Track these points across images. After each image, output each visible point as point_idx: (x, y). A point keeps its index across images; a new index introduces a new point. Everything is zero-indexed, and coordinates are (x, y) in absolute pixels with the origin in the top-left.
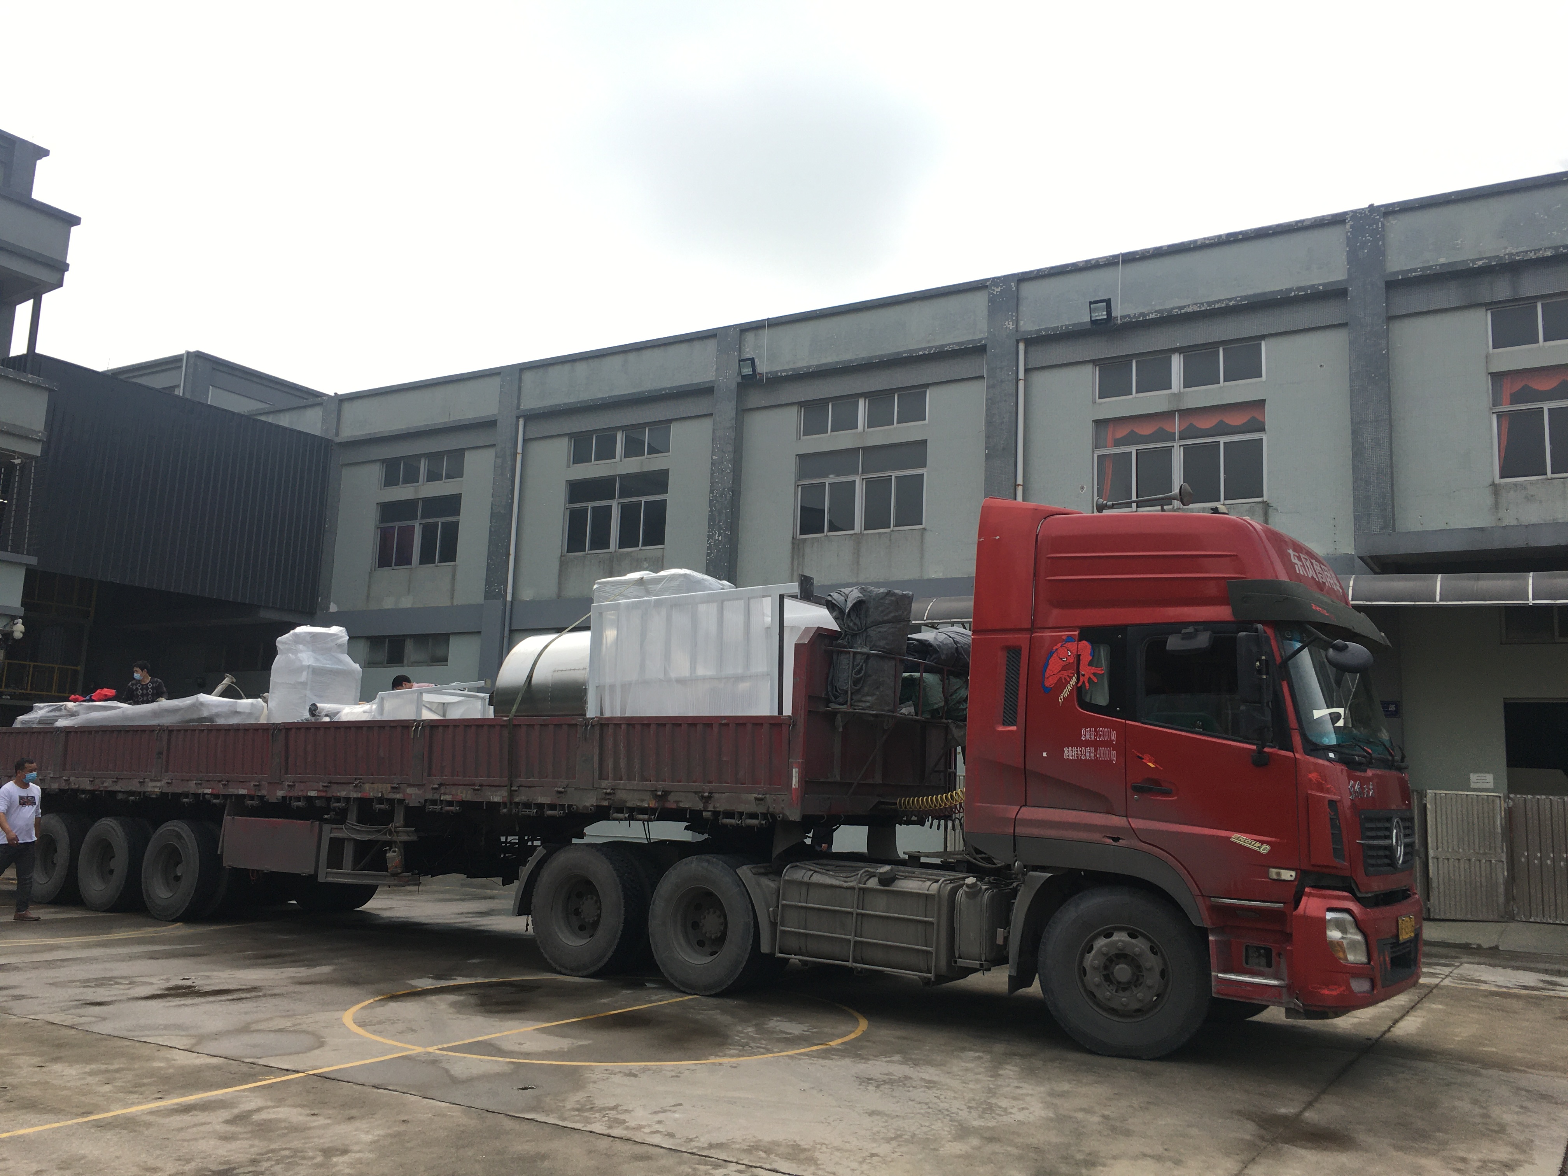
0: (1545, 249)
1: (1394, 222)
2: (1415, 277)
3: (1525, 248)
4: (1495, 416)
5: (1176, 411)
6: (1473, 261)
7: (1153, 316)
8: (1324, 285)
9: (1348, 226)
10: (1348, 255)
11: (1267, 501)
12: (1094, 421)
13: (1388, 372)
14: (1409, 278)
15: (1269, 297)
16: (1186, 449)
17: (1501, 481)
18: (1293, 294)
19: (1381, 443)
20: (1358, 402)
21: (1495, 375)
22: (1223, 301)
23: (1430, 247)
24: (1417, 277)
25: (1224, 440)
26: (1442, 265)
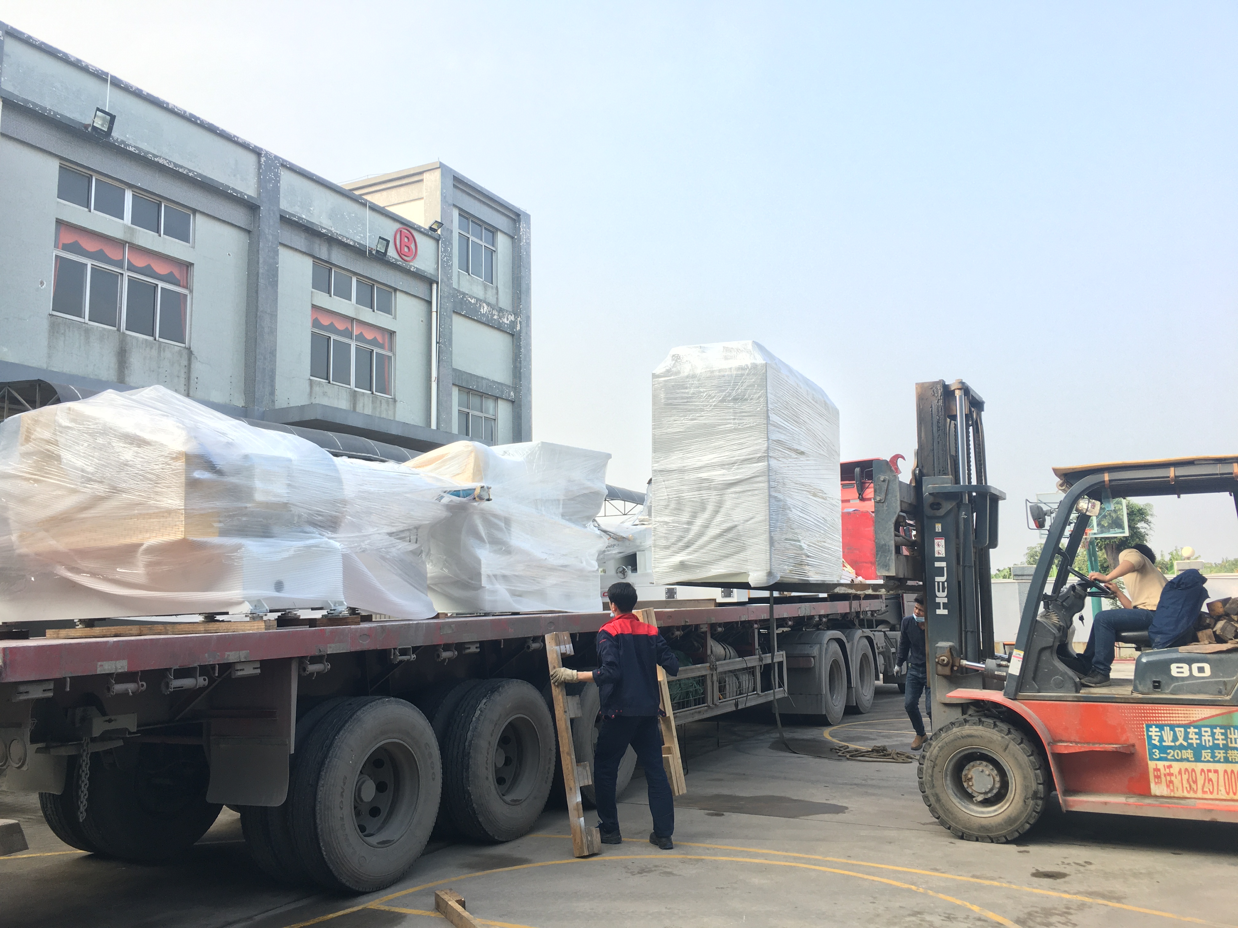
0: (351, 239)
1: (283, 173)
5: (126, 242)
6: (321, 227)
7: (132, 149)
8: (248, 196)
10: (261, 182)
11: (190, 348)
12: (57, 219)
13: (277, 281)
14: (291, 220)
15: (215, 185)
16: (131, 280)
17: (312, 378)
18: (229, 191)
19: (273, 331)
20: (262, 296)
21: (314, 307)
22: (185, 168)
23: (299, 204)
24: (295, 221)
25: (161, 285)
26: (307, 221)
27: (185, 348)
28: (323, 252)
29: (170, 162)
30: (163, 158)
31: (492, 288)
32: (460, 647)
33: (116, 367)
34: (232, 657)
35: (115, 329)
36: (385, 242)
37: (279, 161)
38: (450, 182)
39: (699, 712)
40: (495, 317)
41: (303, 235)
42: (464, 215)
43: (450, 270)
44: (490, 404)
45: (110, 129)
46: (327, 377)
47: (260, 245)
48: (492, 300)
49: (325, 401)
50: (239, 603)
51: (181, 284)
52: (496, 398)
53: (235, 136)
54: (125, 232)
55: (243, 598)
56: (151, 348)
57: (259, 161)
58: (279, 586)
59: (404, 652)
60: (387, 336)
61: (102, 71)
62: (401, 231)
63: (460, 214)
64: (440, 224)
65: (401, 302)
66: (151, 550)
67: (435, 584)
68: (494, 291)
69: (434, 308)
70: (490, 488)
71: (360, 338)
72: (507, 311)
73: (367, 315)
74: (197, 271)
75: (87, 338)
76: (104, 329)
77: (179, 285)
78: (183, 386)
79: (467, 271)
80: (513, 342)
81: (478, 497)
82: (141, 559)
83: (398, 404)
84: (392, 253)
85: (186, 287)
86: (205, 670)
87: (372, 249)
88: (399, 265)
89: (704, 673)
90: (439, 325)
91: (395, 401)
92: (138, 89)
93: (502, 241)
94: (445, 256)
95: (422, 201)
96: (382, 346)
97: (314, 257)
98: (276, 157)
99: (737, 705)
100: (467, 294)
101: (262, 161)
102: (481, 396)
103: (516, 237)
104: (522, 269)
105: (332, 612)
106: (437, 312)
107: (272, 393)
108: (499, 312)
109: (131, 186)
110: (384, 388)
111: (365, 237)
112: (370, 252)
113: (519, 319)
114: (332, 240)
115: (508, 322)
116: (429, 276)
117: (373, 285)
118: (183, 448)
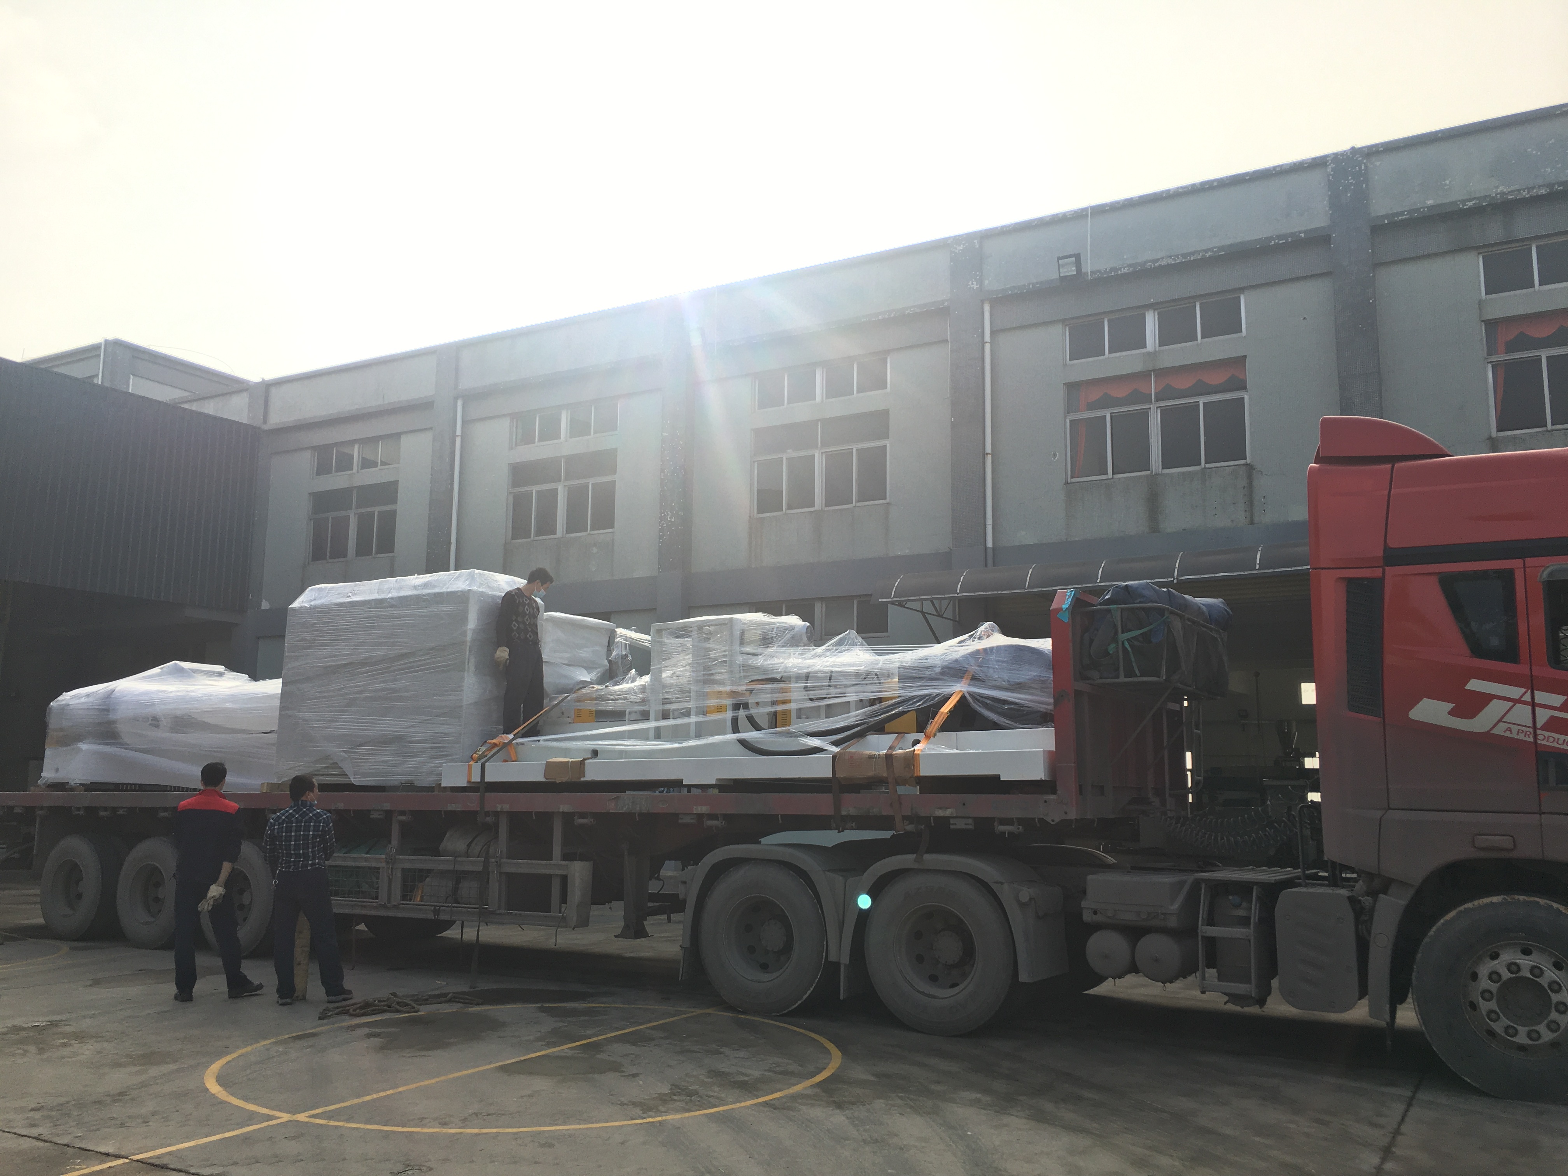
0: (1539, 186)
1: (1378, 163)
2: (1402, 220)
3: (1517, 187)
4: (1490, 366)
6: (1464, 202)
7: (1125, 271)
9: (1329, 170)
11: (1252, 462)
12: (1066, 384)
14: (1399, 221)
16: (1164, 412)
17: (1499, 434)
18: (1273, 243)
20: (1344, 355)
21: (1490, 323)
23: (1417, 189)
24: (1404, 220)
25: (1203, 400)
27: (1247, 465)
33: (1147, 515)
35: (1147, 473)
37: (1364, 152)
41: (1442, 227)
45: (1081, 267)
53: (1275, 167)
54: (1148, 361)
56: (1195, 481)
57: (1325, 175)
61: (1077, 210)
74: (1249, 366)
75: (1109, 494)
76: (1132, 477)
77: (1230, 390)
78: (1242, 512)
85: (1241, 388)
89: (375, 865)
98: (1356, 151)
109: (1152, 306)
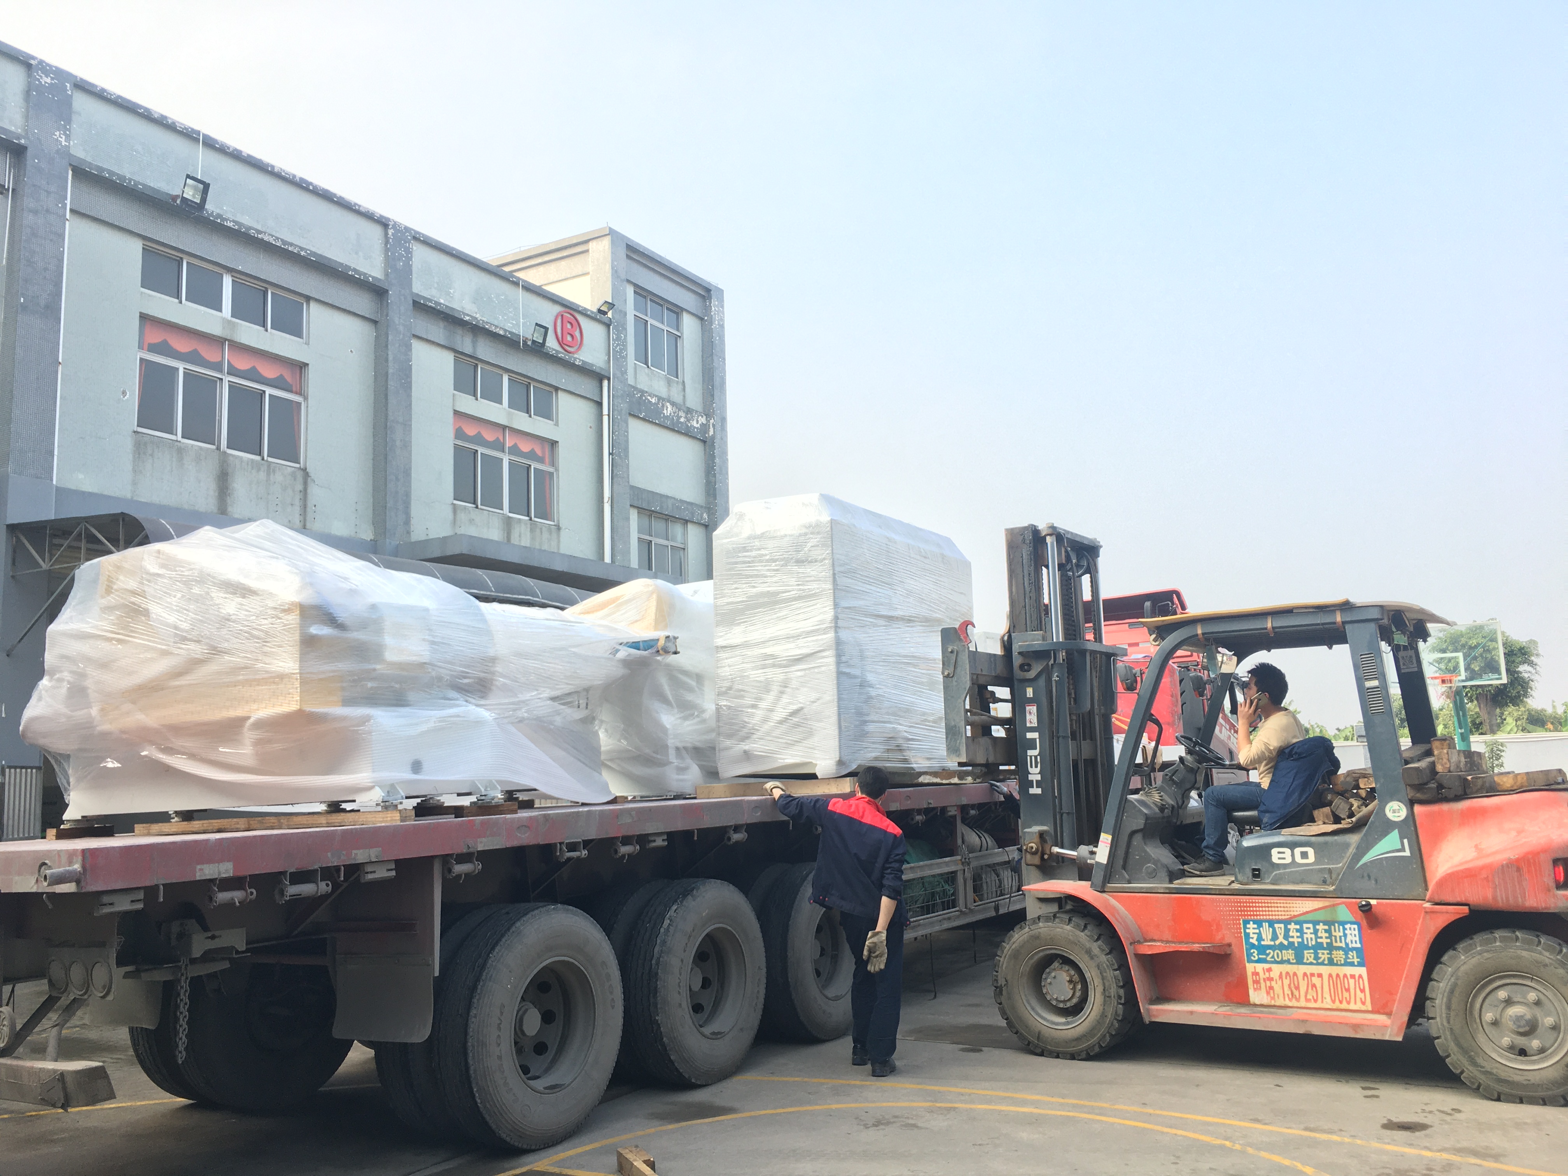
0: (500, 327)
1: (417, 248)
4: (453, 446)
5: (226, 340)
6: (464, 314)
7: (231, 225)
10: (389, 261)
11: (306, 469)
12: (141, 313)
13: (411, 382)
14: (427, 305)
15: (333, 265)
16: (232, 387)
17: (456, 502)
18: (350, 273)
19: (407, 445)
20: (392, 400)
21: (456, 413)
22: (296, 246)
23: (436, 285)
24: (431, 307)
25: (269, 391)
26: (447, 306)
27: (300, 468)
28: (466, 344)
29: (278, 238)
30: (269, 235)
31: (677, 382)
32: (643, 839)
33: (217, 494)
34: (360, 856)
35: (214, 447)
36: (543, 330)
37: (411, 233)
38: (622, 252)
39: (949, 919)
40: (682, 420)
41: (442, 324)
42: (641, 292)
43: (624, 362)
44: (677, 530)
45: (204, 200)
46: (475, 501)
47: (390, 338)
48: (678, 399)
49: (472, 531)
50: (369, 789)
51: (294, 389)
52: (686, 522)
53: (356, 204)
54: (224, 328)
55: (373, 782)
56: (259, 470)
57: (386, 234)
58: (417, 767)
59: (572, 847)
60: (547, 448)
61: (192, 129)
62: (562, 316)
63: (635, 292)
64: (611, 306)
65: (565, 404)
66: (260, 725)
67: (611, 760)
68: (681, 387)
69: (605, 411)
70: (678, 638)
71: (514, 450)
72: (697, 411)
73: (522, 422)
74: (312, 375)
75: (181, 459)
76: (201, 448)
77: (291, 391)
78: (297, 516)
79: (646, 363)
80: (705, 450)
81: (662, 649)
82: (249, 736)
83: (562, 532)
84: (552, 343)
85: (299, 393)
86: (329, 873)
87: (527, 338)
88: (560, 359)
89: (952, 868)
90: (612, 432)
91: (559, 528)
92: (236, 150)
93: (689, 324)
94: (618, 345)
95: (588, 277)
96: (541, 460)
97: (455, 351)
98: (407, 229)
99: (997, 908)
100: (647, 392)
101: (390, 233)
102: (667, 520)
103: (706, 318)
104: (715, 358)
105: (483, 798)
106: (609, 415)
107: (407, 522)
108: (687, 414)
109: (229, 270)
110: (545, 512)
111: (518, 325)
112: (525, 342)
113: (712, 421)
114: (477, 330)
115: (698, 425)
116: (598, 370)
117: (529, 383)
118: (296, 598)
